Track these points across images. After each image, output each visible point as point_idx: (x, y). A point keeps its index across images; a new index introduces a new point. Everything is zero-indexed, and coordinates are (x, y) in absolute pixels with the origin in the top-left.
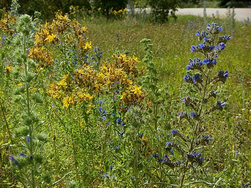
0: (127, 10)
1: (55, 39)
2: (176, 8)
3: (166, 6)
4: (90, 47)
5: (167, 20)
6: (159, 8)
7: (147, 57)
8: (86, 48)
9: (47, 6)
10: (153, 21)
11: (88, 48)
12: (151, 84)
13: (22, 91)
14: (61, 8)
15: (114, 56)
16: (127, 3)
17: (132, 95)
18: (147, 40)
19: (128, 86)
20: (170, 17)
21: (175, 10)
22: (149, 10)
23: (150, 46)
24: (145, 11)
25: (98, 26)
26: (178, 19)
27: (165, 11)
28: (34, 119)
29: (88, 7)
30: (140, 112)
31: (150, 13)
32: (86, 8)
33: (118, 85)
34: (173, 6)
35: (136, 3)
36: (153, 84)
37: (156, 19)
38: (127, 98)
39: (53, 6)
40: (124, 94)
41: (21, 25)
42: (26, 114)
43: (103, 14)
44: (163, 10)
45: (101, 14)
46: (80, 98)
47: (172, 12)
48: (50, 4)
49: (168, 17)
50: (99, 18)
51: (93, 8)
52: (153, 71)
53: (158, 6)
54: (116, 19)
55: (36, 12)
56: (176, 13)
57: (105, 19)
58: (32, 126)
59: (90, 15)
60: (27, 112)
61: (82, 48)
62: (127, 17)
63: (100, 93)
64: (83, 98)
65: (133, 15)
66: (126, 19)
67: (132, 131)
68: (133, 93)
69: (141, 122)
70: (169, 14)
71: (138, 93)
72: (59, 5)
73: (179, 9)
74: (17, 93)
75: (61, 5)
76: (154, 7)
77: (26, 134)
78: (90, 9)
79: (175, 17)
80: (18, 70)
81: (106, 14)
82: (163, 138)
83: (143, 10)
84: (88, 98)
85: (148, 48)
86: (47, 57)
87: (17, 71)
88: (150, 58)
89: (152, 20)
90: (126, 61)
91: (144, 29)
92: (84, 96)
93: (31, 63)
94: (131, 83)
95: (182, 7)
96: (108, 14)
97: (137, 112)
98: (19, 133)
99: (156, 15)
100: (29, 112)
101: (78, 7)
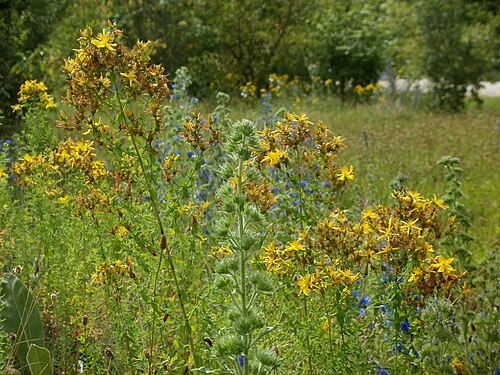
0: (383, 83)
1: (282, 158)
2: (482, 83)
3: (460, 79)
4: (351, 177)
5: (463, 107)
6: (448, 82)
7: (450, 194)
8: (342, 178)
9: (224, 74)
10: (434, 108)
11: (346, 178)
12: (458, 248)
13: (234, 267)
14: (250, 77)
15: (396, 195)
16: (381, 71)
17: (432, 275)
18: (453, 159)
19: (424, 256)
20: (470, 101)
21: (479, 87)
22: (425, 84)
23: (457, 171)
24: (417, 87)
25: (325, 115)
26: (485, 104)
27: (460, 87)
28: (254, 322)
29: (305, 76)
30: (452, 311)
31: (429, 93)
32: (302, 80)
33: (404, 253)
34: (475, 78)
35: (400, 71)
36: (462, 247)
37: (442, 102)
38: (423, 280)
39: (236, 73)
40: (418, 272)
41: (235, 140)
42: (237, 312)
43: (334, 92)
44: (455, 87)
45: (329, 91)
46: (333, 279)
47: (472, 91)
48: (229, 71)
49: (465, 100)
50: (325, 100)
51: (315, 79)
52: (462, 221)
53: (446, 79)
54: (361, 102)
55: (221, 94)
56: (482, 93)
57: (339, 100)
58: (250, 336)
59: (308, 93)
60: (241, 306)
61: (334, 179)
62: (382, 99)
63: (369, 269)
64: (338, 279)
65: (394, 95)
66: (380, 102)
67: (435, 348)
68: (436, 269)
69: (453, 330)
70: (468, 94)
71: (445, 270)
72: (248, 71)
73: (487, 85)
74: (223, 271)
75: (252, 72)
76: (437, 80)
77: (240, 351)
78: (309, 80)
79: (480, 101)
80: (227, 226)
81: (339, 90)
82: (483, 358)
83: (414, 85)
84: (347, 278)
85: (453, 176)
86: (263, 194)
87: (224, 229)
88: (456, 196)
89: (432, 105)
90: (419, 205)
91: (417, 125)
92: (342, 276)
93: (252, 213)
94: (432, 250)
95: (492, 80)
96: (342, 92)
97: (445, 311)
98: (226, 349)
99: (440, 96)
100: (244, 308)
101: (286, 76)
